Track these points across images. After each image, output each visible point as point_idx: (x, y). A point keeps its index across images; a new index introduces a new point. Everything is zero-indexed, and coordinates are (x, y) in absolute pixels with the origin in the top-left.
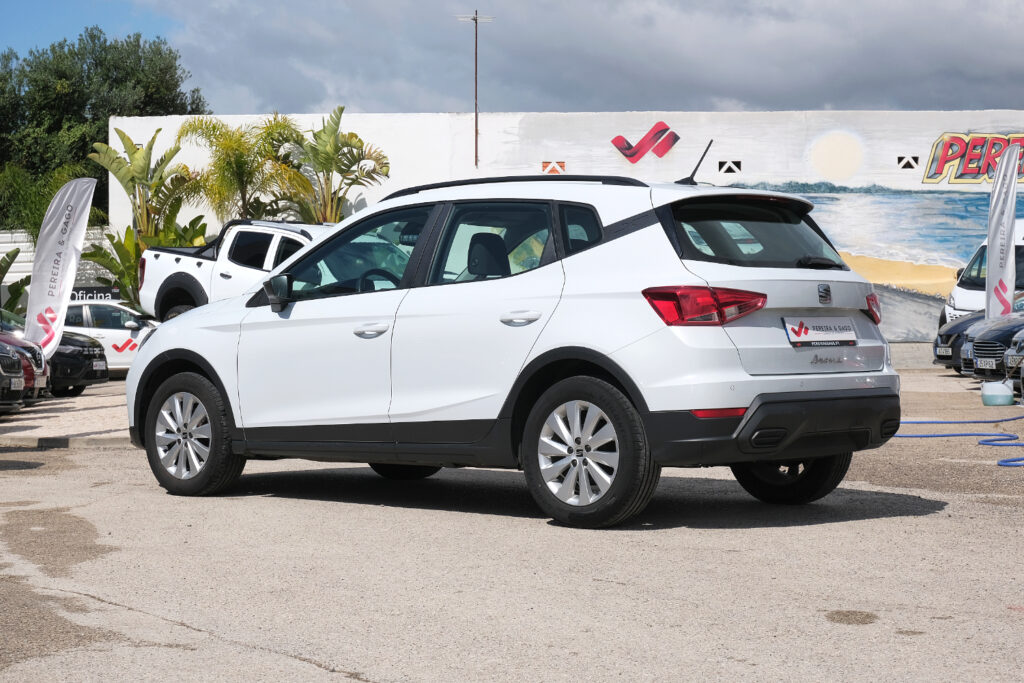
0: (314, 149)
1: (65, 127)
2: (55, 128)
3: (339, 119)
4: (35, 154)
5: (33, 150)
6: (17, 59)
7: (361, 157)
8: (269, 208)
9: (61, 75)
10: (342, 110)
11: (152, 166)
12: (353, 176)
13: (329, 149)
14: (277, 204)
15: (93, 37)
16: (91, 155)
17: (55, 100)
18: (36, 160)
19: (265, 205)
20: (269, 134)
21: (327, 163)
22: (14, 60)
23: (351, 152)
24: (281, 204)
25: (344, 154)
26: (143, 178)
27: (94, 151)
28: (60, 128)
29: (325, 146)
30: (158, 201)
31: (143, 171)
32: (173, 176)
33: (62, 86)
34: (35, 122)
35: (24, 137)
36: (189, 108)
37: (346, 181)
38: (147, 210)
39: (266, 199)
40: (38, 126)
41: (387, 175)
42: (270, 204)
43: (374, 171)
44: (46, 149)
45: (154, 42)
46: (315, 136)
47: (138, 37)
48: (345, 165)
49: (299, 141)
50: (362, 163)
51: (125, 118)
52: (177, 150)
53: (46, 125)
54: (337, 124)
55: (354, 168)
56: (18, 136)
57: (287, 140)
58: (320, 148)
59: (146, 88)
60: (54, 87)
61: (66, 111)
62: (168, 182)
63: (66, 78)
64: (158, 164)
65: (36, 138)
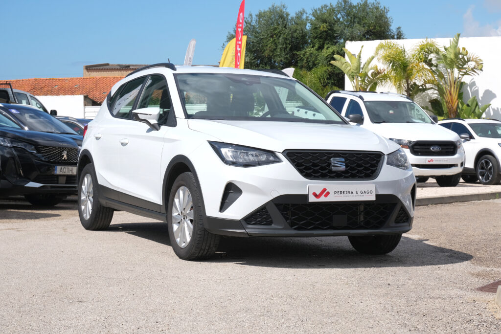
0: (445, 56)
1: (326, 47)
2: (321, 48)
3: (458, 40)
4: (309, 61)
5: (310, 60)
6: (306, 13)
7: (469, 60)
8: (421, 87)
9: (324, 21)
10: (459, 35)
11: (362, 66)
12: (464, 71)
13: (452, 56)
14: (425, 86)
15: (345, 1)
16: (332, 62)
17: (320, 34)
18: (311, 64)
19: (419, 86)
20: (422, 49)
21: (451, 64)
22: (305, 14)
23: (463, 58)
24: (428, 86)
25: (460, 59)
26: (357, 73)
27: (334, 59)
28: (323, 48)
29: (450, 55)
30: (365, 85)
31: (357, 69)
32: (372, 71)
33: (323, 27)
34: (312, 45)
35: (306, 53)
36: (395, 37)
37: (461, 73)
39: (419, 83)
40: (313, 47)
41: (481, 70)
42: (422, 86)
43: (474, 68)
44: (316, 59)
46: (446, 49)
47: (366, 2)
48: (461, 65)
49: (437, 52)
50: (469, 63)
51: (354, 42)
52: (373, 58)
53: (317, 47)
54: (457, 43)
55: (465, 66)
56: (303, 52)
57: (432, 52)
58: (448, 56)
60: (320, 27)
61: (326, 39)
62: (370, 74)
63: (326, 23)
64: (364, 65)
65: (311, 53)
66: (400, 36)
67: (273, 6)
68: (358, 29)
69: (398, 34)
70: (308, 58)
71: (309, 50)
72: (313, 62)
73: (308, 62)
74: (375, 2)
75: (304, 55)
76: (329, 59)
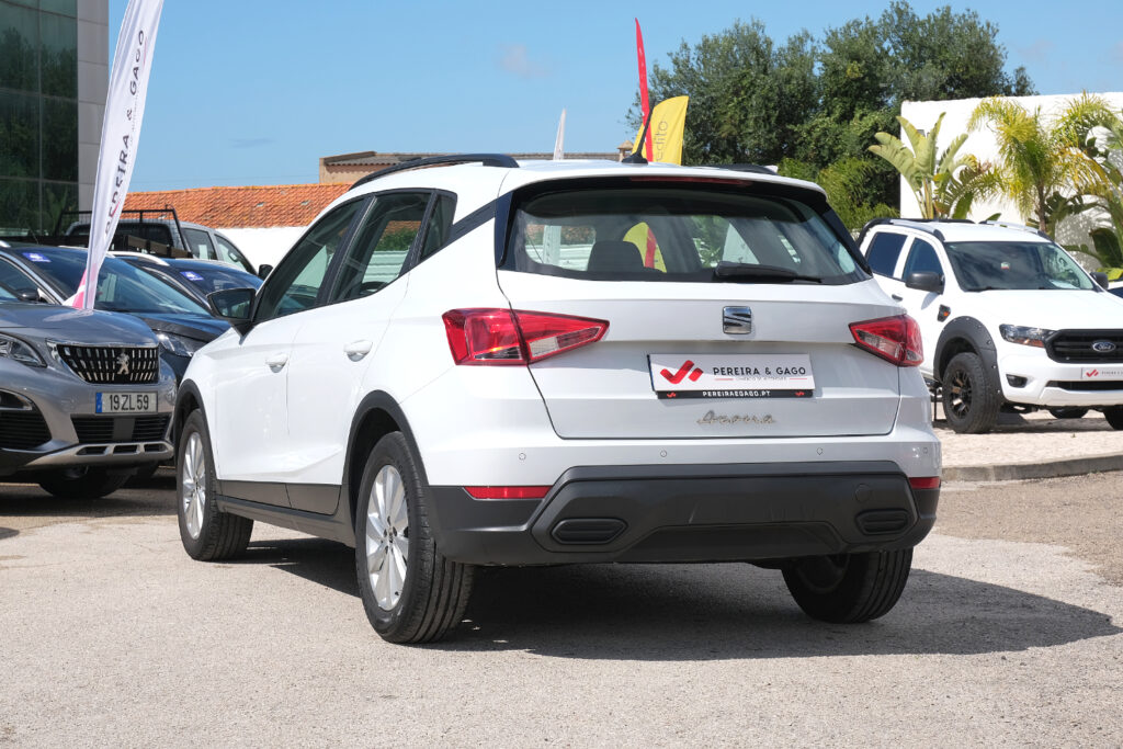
1: (858, 115)
2: (846, 117)
4: (822, 147)
5: (822, 143)
6: (812, 40)
8: (1070, 203)
9: (855, 57)
11: (938, 157)
14: (1081, 200)
15: (900, 12)
16: (872, 148)
17: (845, 85)
18: (825, 153)
19: (1065, 201)
20: (1073, 118)
22: (809, 42)
24: (1088, 199)
26: (928, 171)
27: (877, 142)
28: (852, 117)
30: (946, 198)
31: (927, 164)
32: (963, 167)
33: (853, 70)
34: (826, 111)
35: (813, 127)
36: (1013, 90)
38: (934, 209)
39: (1067, 193)
40: (829, 115)
42: (1072, 200)
44: (836, 141)
45: (964, 16)
47: (949, 8)
49: (1108, 122)
51: (919, 102)
52: (964, 138)
53: (837, 114)
56: (806, 127)
57: (1095, 124)
59: (952, 67)
60: (845, 71)
61: (857, 98)
62: (956, 175)
63: (859, 61)
64: (944, 155)
65: (825, 129)
66: (1022, 90)
67: (736, 26)
68: (930, 75)
69: (1018, 83)
70: (818, 140)
71: (821, 122)
72: (830, 149)
73: (819, 148)
74: (966, 13)
75: (809, 132)
76: (865, 142)
